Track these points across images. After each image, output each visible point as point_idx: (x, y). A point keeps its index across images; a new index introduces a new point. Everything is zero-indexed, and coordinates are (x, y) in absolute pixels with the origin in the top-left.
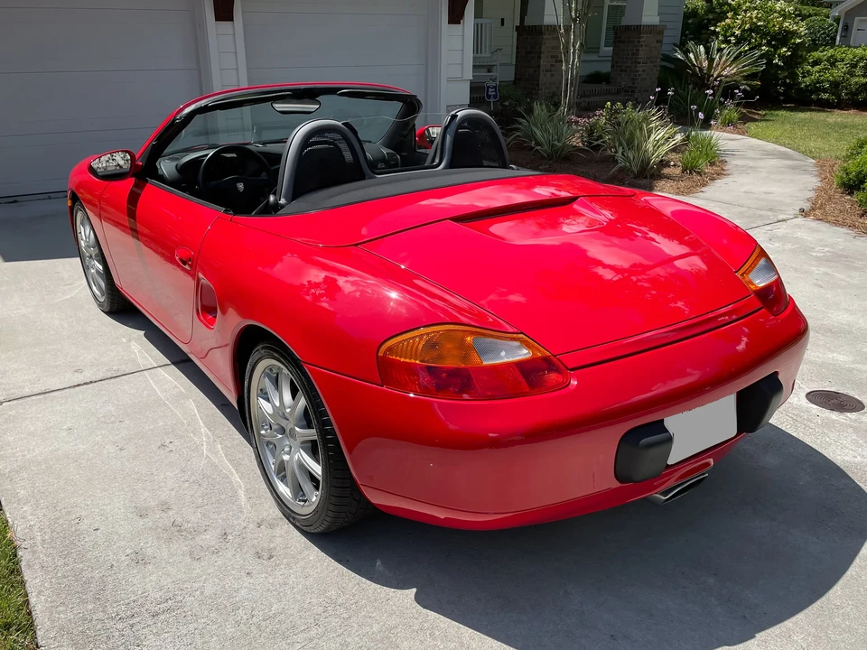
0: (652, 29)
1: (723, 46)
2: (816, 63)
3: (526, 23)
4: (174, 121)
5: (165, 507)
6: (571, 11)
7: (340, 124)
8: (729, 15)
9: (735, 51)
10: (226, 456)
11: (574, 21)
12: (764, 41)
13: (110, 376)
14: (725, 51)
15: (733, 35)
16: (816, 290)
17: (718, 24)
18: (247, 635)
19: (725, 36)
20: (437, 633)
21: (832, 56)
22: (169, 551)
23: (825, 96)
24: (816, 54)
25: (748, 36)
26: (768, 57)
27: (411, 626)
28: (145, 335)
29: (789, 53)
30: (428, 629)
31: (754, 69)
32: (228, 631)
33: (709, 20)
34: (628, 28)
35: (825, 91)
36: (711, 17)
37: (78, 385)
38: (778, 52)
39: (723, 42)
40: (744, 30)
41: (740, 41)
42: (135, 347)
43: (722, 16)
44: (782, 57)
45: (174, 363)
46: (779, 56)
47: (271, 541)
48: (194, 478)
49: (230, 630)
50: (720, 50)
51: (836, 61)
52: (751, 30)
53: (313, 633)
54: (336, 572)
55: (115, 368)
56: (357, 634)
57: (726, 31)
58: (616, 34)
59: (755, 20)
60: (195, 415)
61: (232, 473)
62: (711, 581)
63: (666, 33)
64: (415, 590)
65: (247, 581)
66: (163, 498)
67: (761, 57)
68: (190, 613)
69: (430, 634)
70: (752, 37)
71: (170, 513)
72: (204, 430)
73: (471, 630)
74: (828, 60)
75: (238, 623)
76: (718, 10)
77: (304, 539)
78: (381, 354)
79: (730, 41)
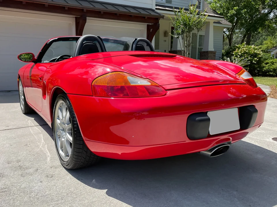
0: (211, 52)
1: (235, 58)
2: (267, 64)
3: (172, 50)
4: (47, 43)
5: (18, 161)
6: (185, 44)
7: (96, 37)
8: (237, 49)
9: (240, 59)
10: (47, 148)
11: (186, 47)
12: (249, 56)
13: (18, 127)
14: (236, 59)
15: (238, 55)
16: (273, 113)
17: (233, 52)
18: (32, 201)
19: (236, 55)
20: (112, 204)
21: (272, 61)
22: (14, 174)
23: (271, 73)
24: (267, 61)
25: (244, 55)
26: (251, 61)
27: (101, 202)
28: (34, 119)
29: (258, 60)
30: (109, 203)
31: (246, 64)
32: (25, 199)
33: (230, 51)
34: (204, 52)
35: (271, 71)
36: (231, 50)
37: (6, 130)
38: (254, 59)
39: (235, 57)
40: (242, 53)
41: (241, 56)
42: (29, 121)
43: (235, 50)
44: (255, 61)
45: (40, 125)
46: (254, 60)
47: (54, 172)
48: (33, 154)
49: (26, 199)
50: (235, 59)
51: (274, 63)
52: (244, 53)
53: (60, 202)
54: (76, 183)
55: (20, 126)
56: (78, 203)
57: (236, 54)
58: (200, 54)
59: (245, 50)
60: (41, 137)
61: (47, 153)
62: (235, 193)
63: (216, 53)
64: (107, 190)
65: (40, 184)
66: (19, 159)
67: (248, 60)
68: (12, 193)
69: (109, 205)
70: (245, 55)
71: (19, 163)
72: (43, 141)
73: (127, 204)
74: (271, 62)
75: (30, 197)
76: (233, 48)
77: (67, 172)
78: (93, 84)
79: (238, 57)
